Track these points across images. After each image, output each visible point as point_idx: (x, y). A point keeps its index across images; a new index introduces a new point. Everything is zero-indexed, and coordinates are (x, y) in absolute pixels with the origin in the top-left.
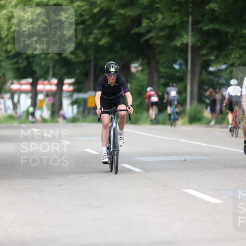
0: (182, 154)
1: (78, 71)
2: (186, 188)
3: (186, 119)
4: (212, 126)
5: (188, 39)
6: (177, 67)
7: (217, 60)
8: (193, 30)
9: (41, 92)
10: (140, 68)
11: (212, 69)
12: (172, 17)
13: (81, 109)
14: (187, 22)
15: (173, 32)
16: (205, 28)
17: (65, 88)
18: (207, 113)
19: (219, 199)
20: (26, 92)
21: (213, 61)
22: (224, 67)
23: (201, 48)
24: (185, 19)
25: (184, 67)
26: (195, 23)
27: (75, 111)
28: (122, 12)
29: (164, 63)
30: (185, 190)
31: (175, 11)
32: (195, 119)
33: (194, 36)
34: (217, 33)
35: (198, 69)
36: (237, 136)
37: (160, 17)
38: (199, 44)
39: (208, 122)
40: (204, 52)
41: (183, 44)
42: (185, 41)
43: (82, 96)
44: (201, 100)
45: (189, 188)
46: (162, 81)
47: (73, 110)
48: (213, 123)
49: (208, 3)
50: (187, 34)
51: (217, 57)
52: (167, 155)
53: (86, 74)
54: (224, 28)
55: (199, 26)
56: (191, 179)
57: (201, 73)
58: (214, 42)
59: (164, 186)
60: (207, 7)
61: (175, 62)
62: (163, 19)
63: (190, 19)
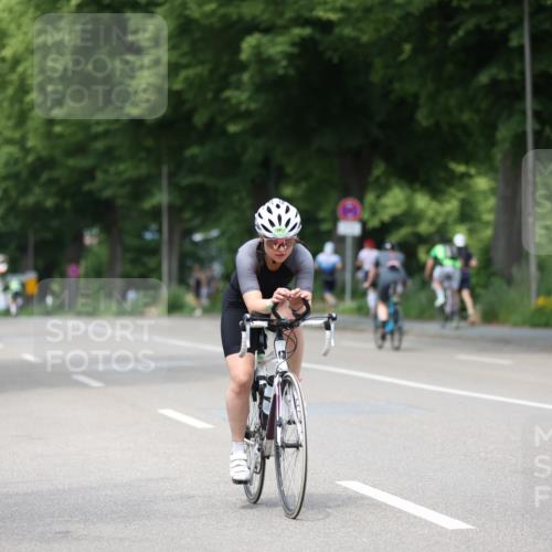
4: (198, 318)
5: (162, 197)
7: (202, 227)
8: (170, 184)
11: (196, 238)
14: (160, 175)
15: (140, 188)
18: (190, 299)
19: (208, 422)
21: (197, 227)
22: (215, 234)
25: (156, 236)
26: (172, 175)
28: (71, 162)
30: (161, 411)
31: (141, 160)
32: (175, 307)
33: (170, 193)
37: (122, 167)
38: (179, 203)
40: (187, 215)
42: (157, 201)
44: (182, 280)
46: (129, 256)
48: (198, 312)
51: (203, 221)
53: (23, 249)
54: (210, 182)
55: (176, 180)
58: (199, 202)
60: (188, 153)
61: (146, 228)
63: (165, 170)
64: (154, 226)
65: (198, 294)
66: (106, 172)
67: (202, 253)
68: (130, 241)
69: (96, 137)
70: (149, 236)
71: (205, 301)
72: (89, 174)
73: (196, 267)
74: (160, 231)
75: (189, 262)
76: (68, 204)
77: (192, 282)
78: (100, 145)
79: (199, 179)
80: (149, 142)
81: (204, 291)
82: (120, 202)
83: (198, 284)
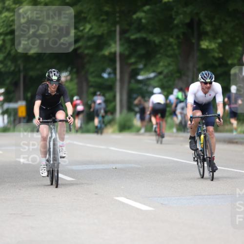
0: (113, 163)
1: (8, 82)
2: (118, 196)
3: (116, 127)
4: (142, 134)
5: (116, 48)
6: (105, 75)
7: (146, 68)
10: (69, 78)
11: (140, 77)
12: (100, 26)
13: (12, 118)
14: (115, 31)
15: (101, 42)
16: (133, 37)
19: (150, 206)
21: (141, 70)
22: (152, 75)
23: (129, 57)
24: (113, 29)
25: (112, 76)
26: (123, 32)
27: (6, 121)
29: (93, 72)
30: (117, 198)
31: (103, 21)
34: (144, 42)
35: (126, 78)
36: (161, 143)
37: (88, 26)
38: (127, 53)
39: (138, 130)
40: (133, 60)
41: (111, 53)
42: (113, 50)
43: (12, 105)
44: (130, 109)
45: (121, 196)
46: (92, 90)
47: (3, 119)
48: (143, 131)
49: (135, 13)
50: (115, 42)
51: (145, 65)
52: (98, 163)
53: (16, 84)
55: (127, 35)
56: (123, 187)
57: (129, 82)
58: (142, 51)
59: (96, 194)
60: (135, 16)
61: (104, 71)
62: (91, 29)
63: (118, 28)
64: (109, 70)
65: (142, 119)
74: (114, 73)
77: (137, 109)
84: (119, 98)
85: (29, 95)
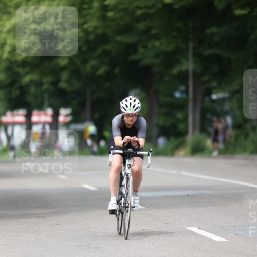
0: (185, 189)
2: (190, 226)
3: (188, 149)
5: (189, 65)
7: (219, 88)
8: (195, 55)
9: (36, 123)
11: (214, 97)
12: (170, 43)
14: (187, 49)
15: (170, 59)
17: (61, 119)
18: (209, 143)
19: (223, 237)
20: (20, 124)
21: (214, 88)
23: (202, 75)
25: (184, 96)
26: (195, 49)
28: (119, 38)
30: (189, 228)
31: (174, 37)
32: (197, 150)
33: (195, 62)
34: (218, 59)
35: (200, 97)
37: (157, 44)
38: (200, 71)
39: (211, 152)
40: (205, 78)
42: (184, 68)
43: (79, 127)
44: (203, 130)
48: (215, 153)
50: (187, 60)
53: (83, 105)
54: (225, 54)
56: (195, 216)
58: (215, 69)
59: (166, 224)
60: (208, 31)
61: (175, 90)
62: (161, 45)
63: (191, 45)
64: (183, 88)
66: (145, 47)
67: (218, 109)
68: (164, 99)
69: (138, 19)
70: (178, 95)
71: (221, 146)
72: (133, 48)
73: (215, 119)
74: (186, 92)
75: (208, 116)
76: (117, 71)
77: (211, 130)
78: (141, 26)
79: (218, 51)
80: (179, 24)
81: (221, 137)
82: (156, 69)
83: (217, 132)
84: (192, 118)
85: (96, 116)
